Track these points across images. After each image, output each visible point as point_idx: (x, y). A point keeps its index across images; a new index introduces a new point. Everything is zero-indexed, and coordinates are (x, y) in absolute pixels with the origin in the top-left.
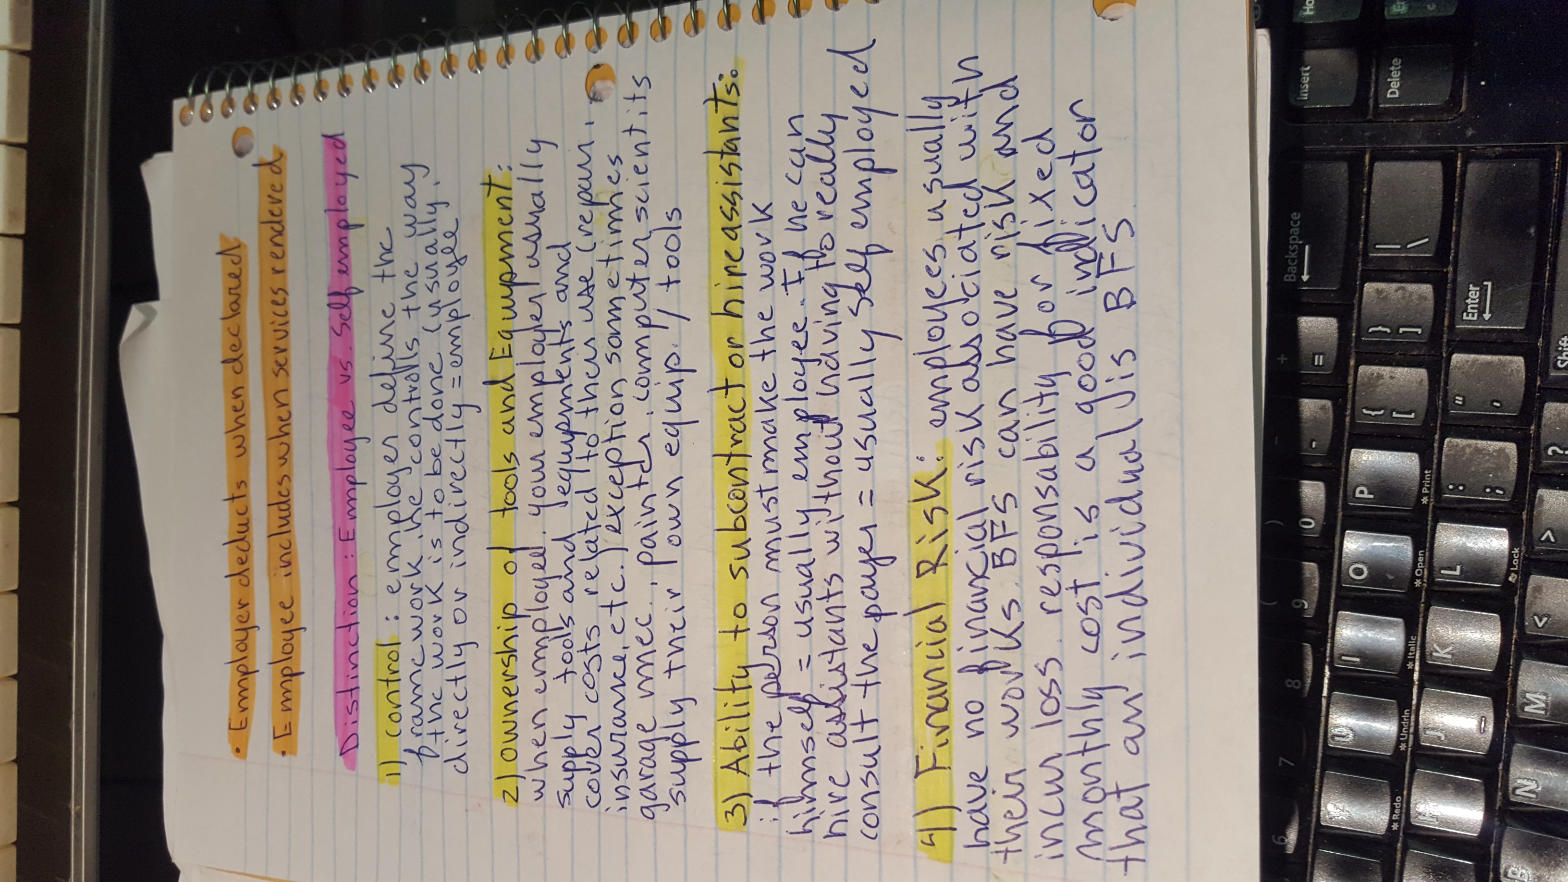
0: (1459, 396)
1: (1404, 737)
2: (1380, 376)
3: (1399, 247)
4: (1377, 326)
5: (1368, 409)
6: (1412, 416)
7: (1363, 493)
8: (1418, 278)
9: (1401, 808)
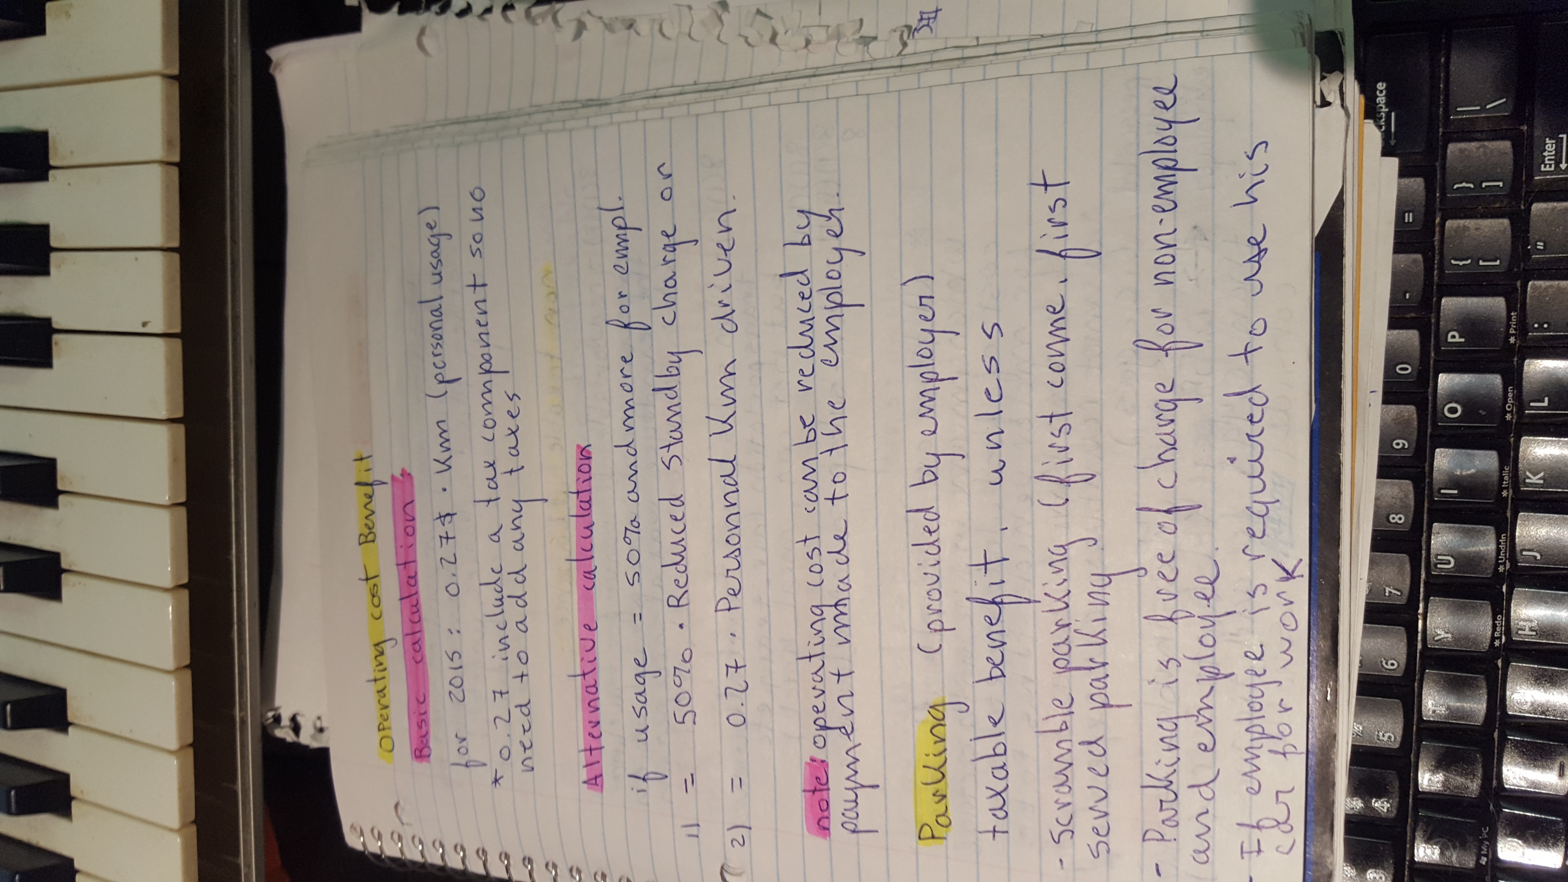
0: (1540, 241)
1: (1502, 559)
2: (1466, 228)
3: (1478, 108)
4: (1461, 183)
5: (1456, 260)
6: (1498, 263)
7: (1455, 338)
8: (1496, 135)
9: (1502, 626)
